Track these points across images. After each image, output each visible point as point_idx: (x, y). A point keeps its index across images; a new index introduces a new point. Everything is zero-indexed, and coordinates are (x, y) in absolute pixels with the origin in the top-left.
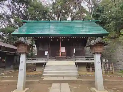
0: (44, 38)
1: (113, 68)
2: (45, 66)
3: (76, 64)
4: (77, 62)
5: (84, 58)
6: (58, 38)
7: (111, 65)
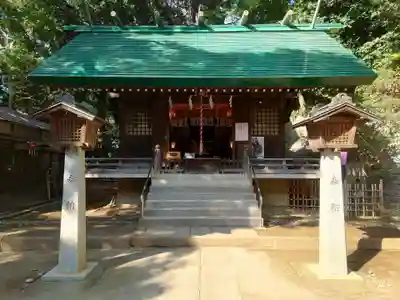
0: (150, 90)
1: (381, 195)
2: (147, 190)
3: (254, 183)
4: (258, 176)
5: (284, 163)
6: (193, 93)
7: (373, 187)
